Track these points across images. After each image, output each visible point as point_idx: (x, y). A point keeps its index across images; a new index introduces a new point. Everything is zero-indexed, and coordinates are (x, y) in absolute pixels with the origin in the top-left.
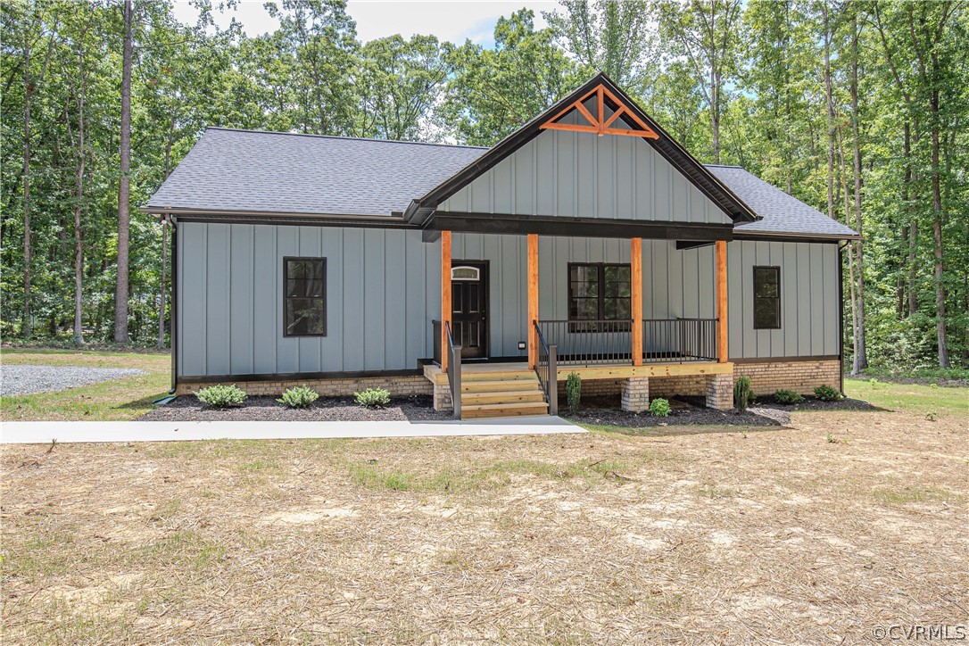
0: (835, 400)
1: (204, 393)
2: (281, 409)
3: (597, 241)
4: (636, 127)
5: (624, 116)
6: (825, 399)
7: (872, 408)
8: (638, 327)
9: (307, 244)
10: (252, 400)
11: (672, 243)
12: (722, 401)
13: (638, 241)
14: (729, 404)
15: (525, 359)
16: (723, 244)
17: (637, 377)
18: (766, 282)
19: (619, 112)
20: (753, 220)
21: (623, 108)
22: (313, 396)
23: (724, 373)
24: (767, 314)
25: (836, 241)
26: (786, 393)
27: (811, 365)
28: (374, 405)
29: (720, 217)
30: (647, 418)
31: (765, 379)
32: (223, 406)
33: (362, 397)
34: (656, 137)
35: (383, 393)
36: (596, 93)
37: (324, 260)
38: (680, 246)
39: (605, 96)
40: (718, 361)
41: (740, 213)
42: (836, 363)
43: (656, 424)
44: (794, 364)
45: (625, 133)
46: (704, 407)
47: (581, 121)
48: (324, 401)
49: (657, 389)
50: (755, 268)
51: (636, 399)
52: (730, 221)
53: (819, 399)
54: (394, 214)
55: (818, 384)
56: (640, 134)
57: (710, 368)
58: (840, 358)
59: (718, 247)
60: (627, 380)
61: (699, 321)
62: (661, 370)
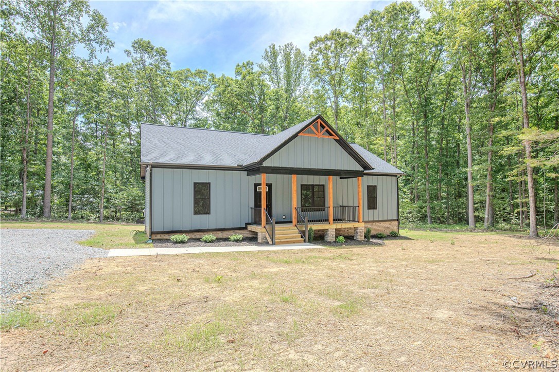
0: (397, 236)
1: (174, 237)
2: (203, 243)
3: (317, 177)
4: (331, 135)
5: (327, 131)
6: (394, 236)
7: (411, 239)
8: (331, 209)
9: (202, 177)
10: (190, 240)
11: (338, 177)
12: (360, 237)
13: (331, 177)
14: (363, 238)
15: (291, 222)
16: (360, 178)
17: (331, 228)
18: (372, 192)
19: (325, 129)
20: (371, 169)
21: (327, 128)
22: (214, 238)
23: (361, 227)
24: (372, 204)
25: (396, 176)
26: (380, 234)
27: (388, 223)
28: (237, 241)
29: (359, 168)
30: (336, 243)
31: (376, 228)
32: (182, 242)
33: (232, 238)
34: (338, 139)
35: (240, 237)
36: (317, 122)
37: (209, 184)
38: (341, 178)
39: (321, 123)
40: (359, 222)
41: (366, 166)
42: (396, 222)
43: (341, 245)
44: (377, 223)
45: (327, 137)
46: (353, 239)
47: (311, 132)
48: (218, 240)
49: (338, 233)
50: (368, 186)
51: (331, 237)
52: (363, 169)
53: (392, 236)
54: (238, 165)
55: (391, 230)
56: (332, 137)
57: (356, 225)
58: (398, 220)
59: (358, 179)
60: (328, 229)
61: (354, 207)
62: (339, 226)
